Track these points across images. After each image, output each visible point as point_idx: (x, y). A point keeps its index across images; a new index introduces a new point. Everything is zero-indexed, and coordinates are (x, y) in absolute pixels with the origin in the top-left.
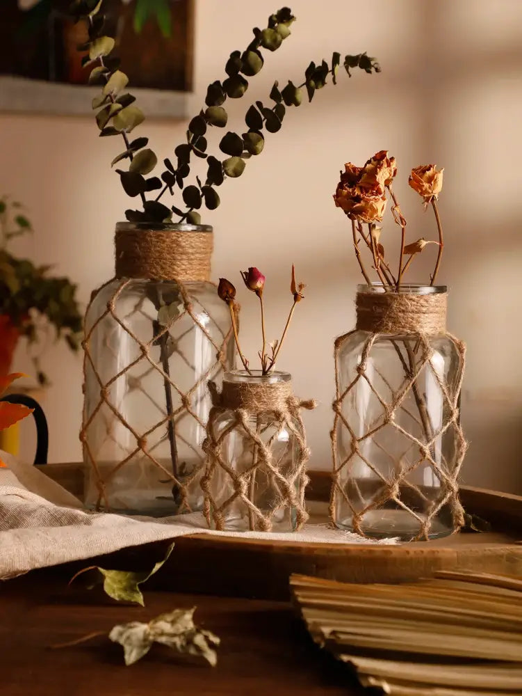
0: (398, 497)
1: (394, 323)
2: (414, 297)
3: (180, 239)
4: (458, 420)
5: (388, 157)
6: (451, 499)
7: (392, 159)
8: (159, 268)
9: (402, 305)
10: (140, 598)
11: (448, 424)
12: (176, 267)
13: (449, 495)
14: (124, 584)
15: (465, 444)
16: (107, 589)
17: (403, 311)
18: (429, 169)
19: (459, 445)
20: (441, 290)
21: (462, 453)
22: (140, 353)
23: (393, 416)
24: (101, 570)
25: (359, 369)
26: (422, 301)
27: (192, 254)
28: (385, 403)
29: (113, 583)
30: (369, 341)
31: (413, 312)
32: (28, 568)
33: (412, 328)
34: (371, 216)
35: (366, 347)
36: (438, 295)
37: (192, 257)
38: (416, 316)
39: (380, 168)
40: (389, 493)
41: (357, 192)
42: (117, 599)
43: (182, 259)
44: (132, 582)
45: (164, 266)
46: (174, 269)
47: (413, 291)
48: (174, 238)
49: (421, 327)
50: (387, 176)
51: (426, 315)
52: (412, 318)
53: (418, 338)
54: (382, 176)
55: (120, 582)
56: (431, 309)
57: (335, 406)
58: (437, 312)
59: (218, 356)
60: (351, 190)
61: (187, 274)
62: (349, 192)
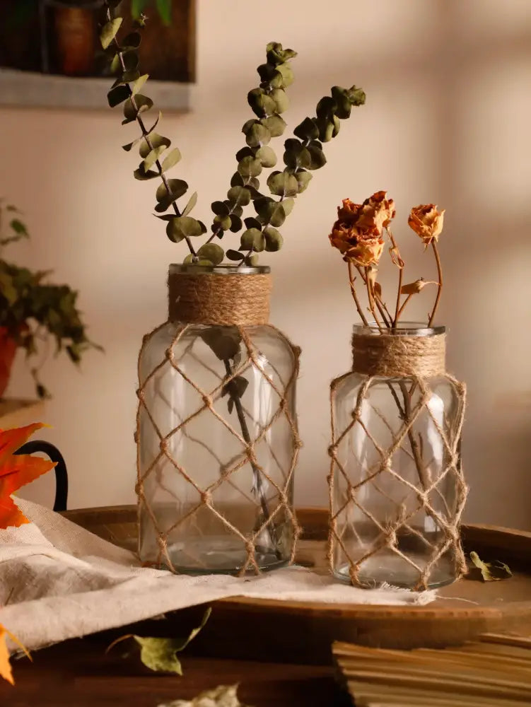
0: (395, 546)
1: (390, 366)
2: (410, 340)
3: (240, 283)
4: (458, 466)
5: (387, 198)
6: (451, 547)
7: (391, 201)
8: (218, 313)
9: (398, 348)
10: (177, 668)
11: (447, 470)
12: (236, 312)
13: (449, 543)
14: (161, 652)
15: (466, 489)
16: (144, 659)
17: (399, 354)
18: (429, 211)
19: (460, 490)
20: (439, 330)
21: (463, 499)
22: (203, 403)
23: (389, 462)
24: (138, 638)
25: (354, 414)
26: (419, 344)
27: (252, 297)
28: (381, 449)
29: (150, 652)
30: (364, 384)
31: (409, 354)
32: (61, 638)
33: (409, 372)
34: (367, 260)
35: (361, 391)
36: (436, 336)
37: (252, 300)
38: (412, 359)
39: (378, 210)
40: (386, 542)
41: (354, 233)
42: (155, 669)
43: (242, 303)
44: (170, 650)
45: (223, 311)
46: (234, 315)
47: (409, 334)
48: (234, 282)
49: (418, 370)
50: (385, 218)
51: (423, 357)
52: (409, 361)
53: (415, 381)
54: (380, 218)
55: (157, 650)
56: (428, 351)
57: (330, 450)
58: (435, 354)
59: (282, 404)
60: (347, 231)
61: (247, 318)
62: (345, 234)
